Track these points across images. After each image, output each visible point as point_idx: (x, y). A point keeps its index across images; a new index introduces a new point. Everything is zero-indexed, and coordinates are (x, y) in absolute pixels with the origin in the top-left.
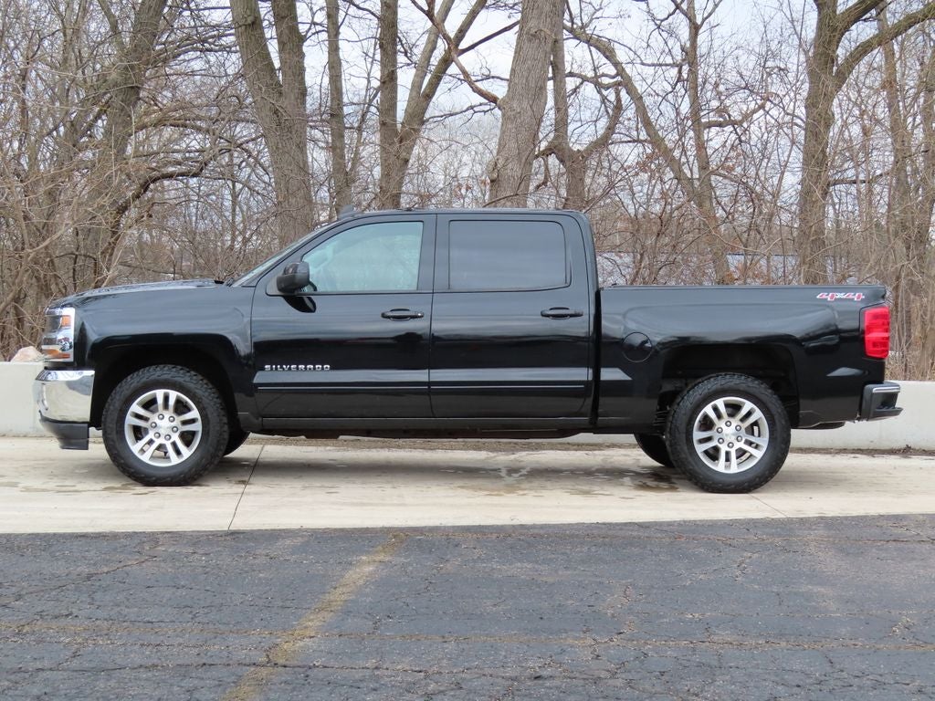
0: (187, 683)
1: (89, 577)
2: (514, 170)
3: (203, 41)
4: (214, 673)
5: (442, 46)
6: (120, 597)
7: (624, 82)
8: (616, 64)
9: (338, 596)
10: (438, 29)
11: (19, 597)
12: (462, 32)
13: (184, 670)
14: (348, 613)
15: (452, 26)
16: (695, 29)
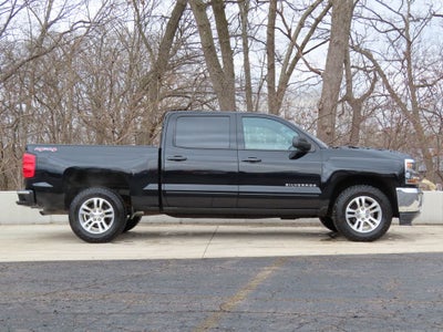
0: (181, 319)
1: (137, 276)
2: (329, 104)
3: (189, 59)
4: (194, 315)
5: (295, 51)
6: (151, 284)
7: (377, 68)
8: (374, 61)
9: (254, 283)
10: (293, 43)
11: (104, 284)
12: (304, 44)
13: (180, 313)
14: (259, 290)
15: (299, 42)
16: (409, 43)
